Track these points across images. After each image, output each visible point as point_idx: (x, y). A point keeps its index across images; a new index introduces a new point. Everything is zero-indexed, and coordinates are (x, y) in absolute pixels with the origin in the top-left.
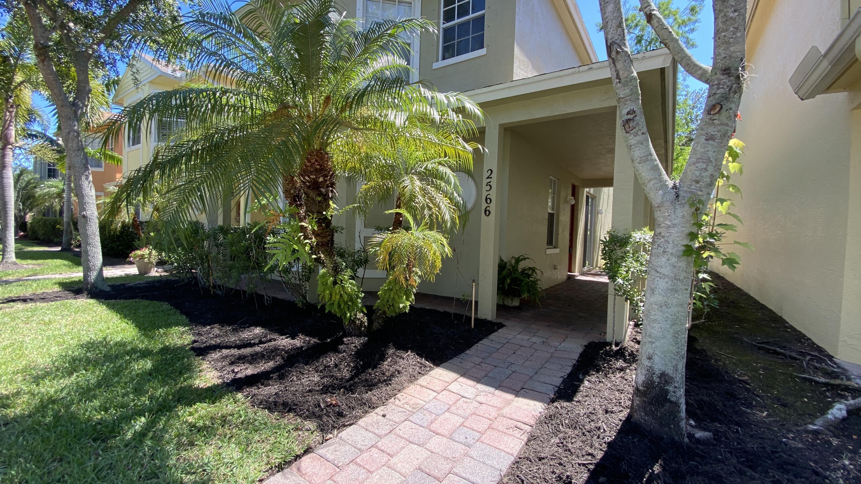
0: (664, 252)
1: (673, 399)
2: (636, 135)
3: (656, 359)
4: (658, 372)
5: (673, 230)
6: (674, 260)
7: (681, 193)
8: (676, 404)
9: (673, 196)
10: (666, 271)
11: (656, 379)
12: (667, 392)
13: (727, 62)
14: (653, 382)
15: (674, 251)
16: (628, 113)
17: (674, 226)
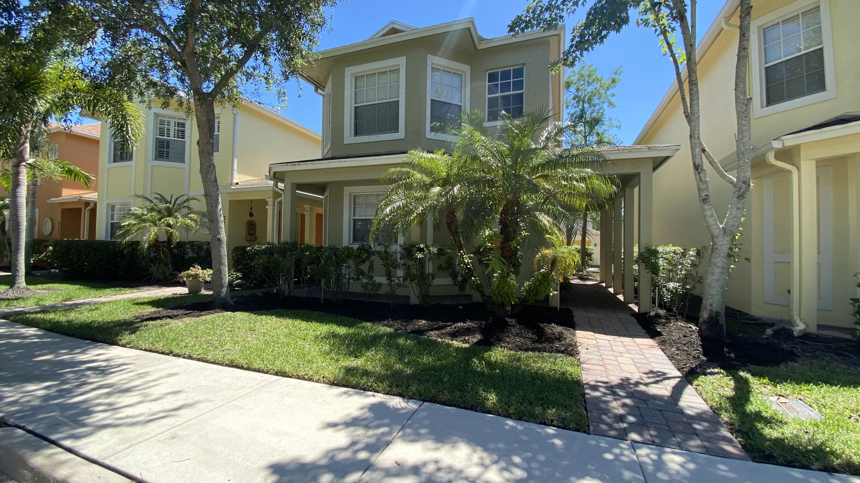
0: (719, 256)
1: (721, 323)
2: (708, 205)
3: (714, 305)
4: (715, 311)
5: (723, 247)
6: (723, 259)
7: (726, 231)
8: (722, 325)
9: (722, 231)
10: (720, 264)
11: (714, 315)
12: (718, 320)
13: (745, 179)
14: (712, 316)
15: (724, 255)
16: (705, 196)
17: (724, 245)
